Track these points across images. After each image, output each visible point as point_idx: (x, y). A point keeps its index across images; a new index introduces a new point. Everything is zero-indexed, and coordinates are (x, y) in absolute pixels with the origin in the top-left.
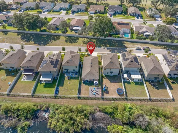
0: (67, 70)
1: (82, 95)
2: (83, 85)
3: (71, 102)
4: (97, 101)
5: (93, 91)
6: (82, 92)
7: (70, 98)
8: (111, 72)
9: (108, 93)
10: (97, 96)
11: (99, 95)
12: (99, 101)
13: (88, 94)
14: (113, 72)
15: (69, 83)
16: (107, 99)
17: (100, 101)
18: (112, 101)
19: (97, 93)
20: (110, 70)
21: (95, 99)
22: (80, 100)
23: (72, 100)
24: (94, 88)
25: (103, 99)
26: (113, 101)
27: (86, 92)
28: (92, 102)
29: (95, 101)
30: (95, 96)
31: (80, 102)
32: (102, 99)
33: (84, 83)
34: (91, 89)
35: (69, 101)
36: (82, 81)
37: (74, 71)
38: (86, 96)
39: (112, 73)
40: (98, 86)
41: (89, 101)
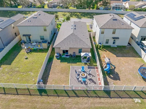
0: (29, 36)
1: (51, 85)
2: (56, 62)
3: (18, 104)
4: (91, 100)
5: (79, 75)
6: (52, 77)
7: (17, 92)
8: (114, 38)
9: (116, 77)
10: (91, 86)
11: (95, 83)
12: (98, 100)
13: (66, 81)
14: (118, 38)
15: (27, 58)
16: (120, 94)
17: (102, 100)
18: (137, 100)
19: (90, 80)
20: (114, 33)
21: (87, 94)
22: (44, 99)
23: (22, 98)
24: (83, 68)
25: (108, 93)
26: (139, 100)
27: (63, 76)
28: (77, 103)
29: (85, 100)
30: (86, 85)
31: (43, 103)
32: (106, 95)
33: (58, 59)
34: (75, 69)
35: (13, 100)
36: (56, 55)
37: (41, 39)
38: (61, 86)
39: (117, 40)
40: (91, 64)
41: (70, 100)
